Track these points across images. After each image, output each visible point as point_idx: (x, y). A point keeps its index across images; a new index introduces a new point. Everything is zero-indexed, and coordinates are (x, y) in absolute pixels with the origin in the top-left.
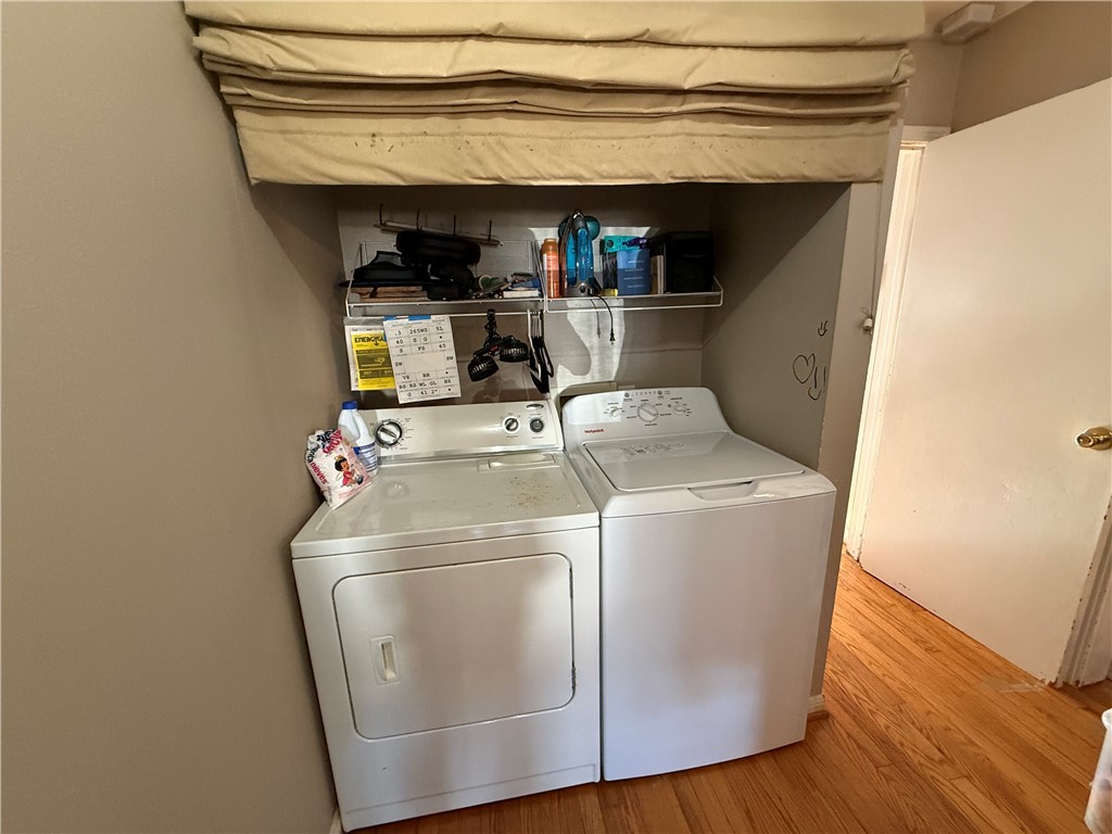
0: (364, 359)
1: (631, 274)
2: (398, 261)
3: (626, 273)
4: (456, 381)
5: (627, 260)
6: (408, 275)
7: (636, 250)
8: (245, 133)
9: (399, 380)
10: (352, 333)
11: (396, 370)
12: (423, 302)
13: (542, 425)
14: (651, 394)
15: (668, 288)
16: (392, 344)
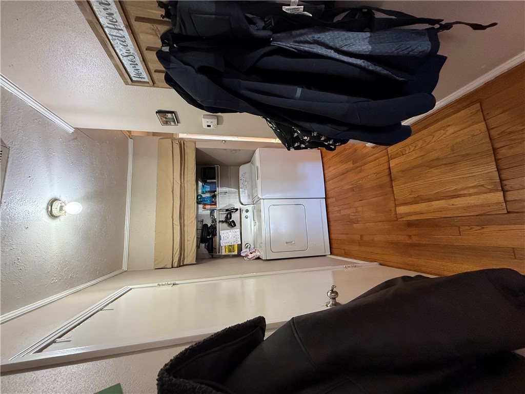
0: (230, 251)
1: (211, 187)
2: (207, 244)
3: (211, 189)
4: (236, 230)
5: (208, 188)
6: (210, 241)
7: (205, 186)
8: (188, 263)
9: (235, 243)
10: (224, 253)
11: (233, 244)
12: (217, 237)
13: (247, 210)
14: (241, 182)
15: (215, 179)
16: (226, 245)
